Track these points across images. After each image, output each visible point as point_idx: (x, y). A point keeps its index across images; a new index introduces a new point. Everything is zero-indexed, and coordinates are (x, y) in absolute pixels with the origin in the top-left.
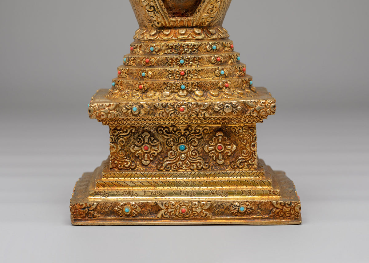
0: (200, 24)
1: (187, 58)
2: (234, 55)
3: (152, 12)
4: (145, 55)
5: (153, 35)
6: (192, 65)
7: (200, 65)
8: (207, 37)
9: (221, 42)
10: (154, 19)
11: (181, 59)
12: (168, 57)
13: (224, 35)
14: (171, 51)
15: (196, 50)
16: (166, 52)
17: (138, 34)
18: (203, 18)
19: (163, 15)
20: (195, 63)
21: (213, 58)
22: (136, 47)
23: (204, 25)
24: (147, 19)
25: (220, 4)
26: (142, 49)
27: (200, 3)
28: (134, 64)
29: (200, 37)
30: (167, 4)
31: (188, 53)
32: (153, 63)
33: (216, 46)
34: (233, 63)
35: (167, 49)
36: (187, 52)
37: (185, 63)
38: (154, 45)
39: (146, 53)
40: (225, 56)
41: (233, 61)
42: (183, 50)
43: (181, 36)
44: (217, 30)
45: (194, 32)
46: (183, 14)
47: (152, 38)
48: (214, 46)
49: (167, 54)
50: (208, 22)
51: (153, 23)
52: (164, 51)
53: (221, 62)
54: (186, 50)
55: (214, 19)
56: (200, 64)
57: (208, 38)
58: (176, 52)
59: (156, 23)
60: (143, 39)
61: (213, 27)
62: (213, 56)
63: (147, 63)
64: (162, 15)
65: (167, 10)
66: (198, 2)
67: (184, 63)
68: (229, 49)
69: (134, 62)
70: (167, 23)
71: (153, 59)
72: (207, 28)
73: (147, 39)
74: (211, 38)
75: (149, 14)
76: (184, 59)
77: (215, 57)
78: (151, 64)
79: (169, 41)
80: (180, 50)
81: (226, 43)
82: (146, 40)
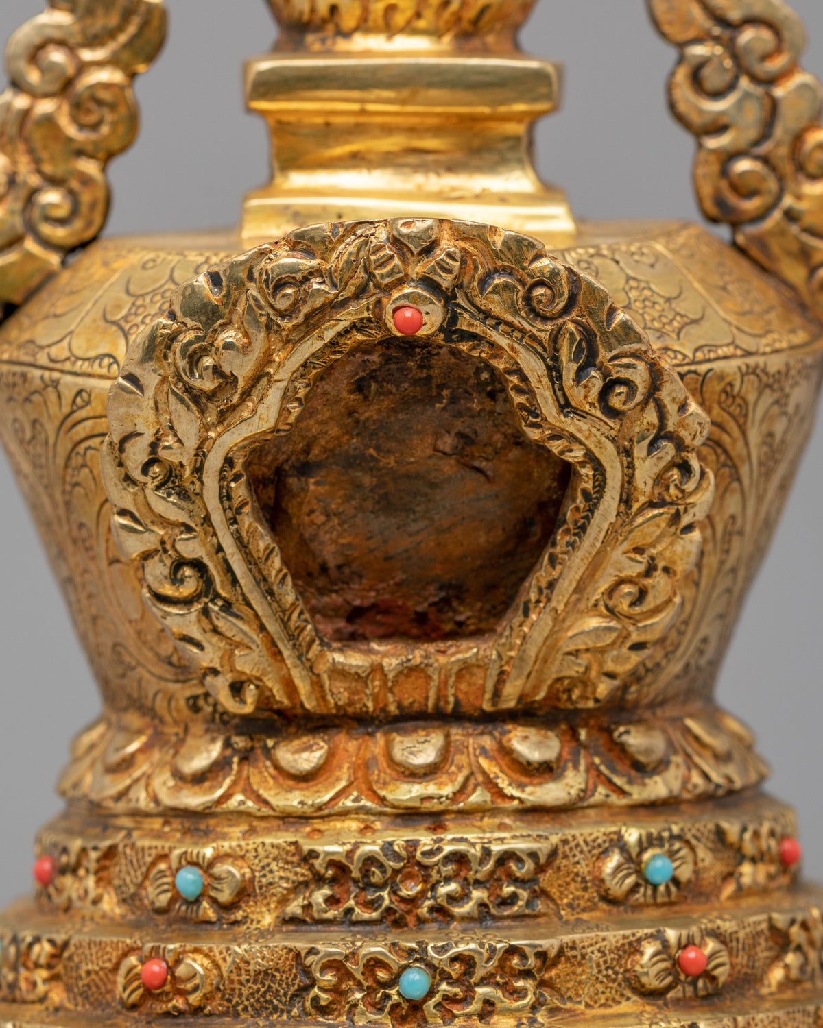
0: (553, 695)
1: (454, 959)
2: (805, 926)
3: (187, 602)
4: (137, 926)
5: (199, 779)
6: (491, 1013)
7: (553, 1011)
8: (602, 790)
9: (706, 823)
10: (208, 657)
11: (404, 968)
12: (312, 951)
13: (731, 770)
14: (332, 901)
15: (524, 894)
16: (299, 911)
17: (87, 762)
18: (572, 647)
19: (273, 627)
20: (519, 994)
21: (649, 949)
22: (73, 859)
23: (584, 697)
24: (157, 654)
25: (705, 541)
26: (116, 882)
27: (548, 537)
28: (57, 995)
29: (551, 793)
30: (304, 544)
31: (464, 918)
32: (196, 989)
33: (672, 855)
34: (797, 982)
35: (306, 884)
36: (457, 910)
37: (437, 998)
38: (209, 852)
39: (142, 908)
40: (741, 935)
41: (802, 968)
42: (422, 893)
43: (405, 787)
44: (677, 736)
45: (506, 752)
46: (421, 618)
47: (194, 799)
48: (654, 857)
49: (304, 922)
50: (611, 676)
51: (202, 683)
52: (284, 901)
53: (714, 979)
54: (443, 890)
55: (659, 655)
56: (552, 1000)
57: (615, 799)
58: (372, 905)
59: (220, 687)
60: (121, 807)
61: (648, 715)
62: (647, 937)
63: (151, 993)
64: (262, 628)
65: (301, 593)
66: (537, 530)
67: (431, 993)
68: (771, 877)
69: (55, 978)
70: (303, 687)
71: (199, 957)
72: (605, 720)
73: (156, 801)
74: (638, 794)
75: (168, 621)
76: (430, 965)
77: (665, 944)
78: (179, 1002)
79: (318, 824)
80: (404, 893)
81: (744, 830)
82: (147, 815)
